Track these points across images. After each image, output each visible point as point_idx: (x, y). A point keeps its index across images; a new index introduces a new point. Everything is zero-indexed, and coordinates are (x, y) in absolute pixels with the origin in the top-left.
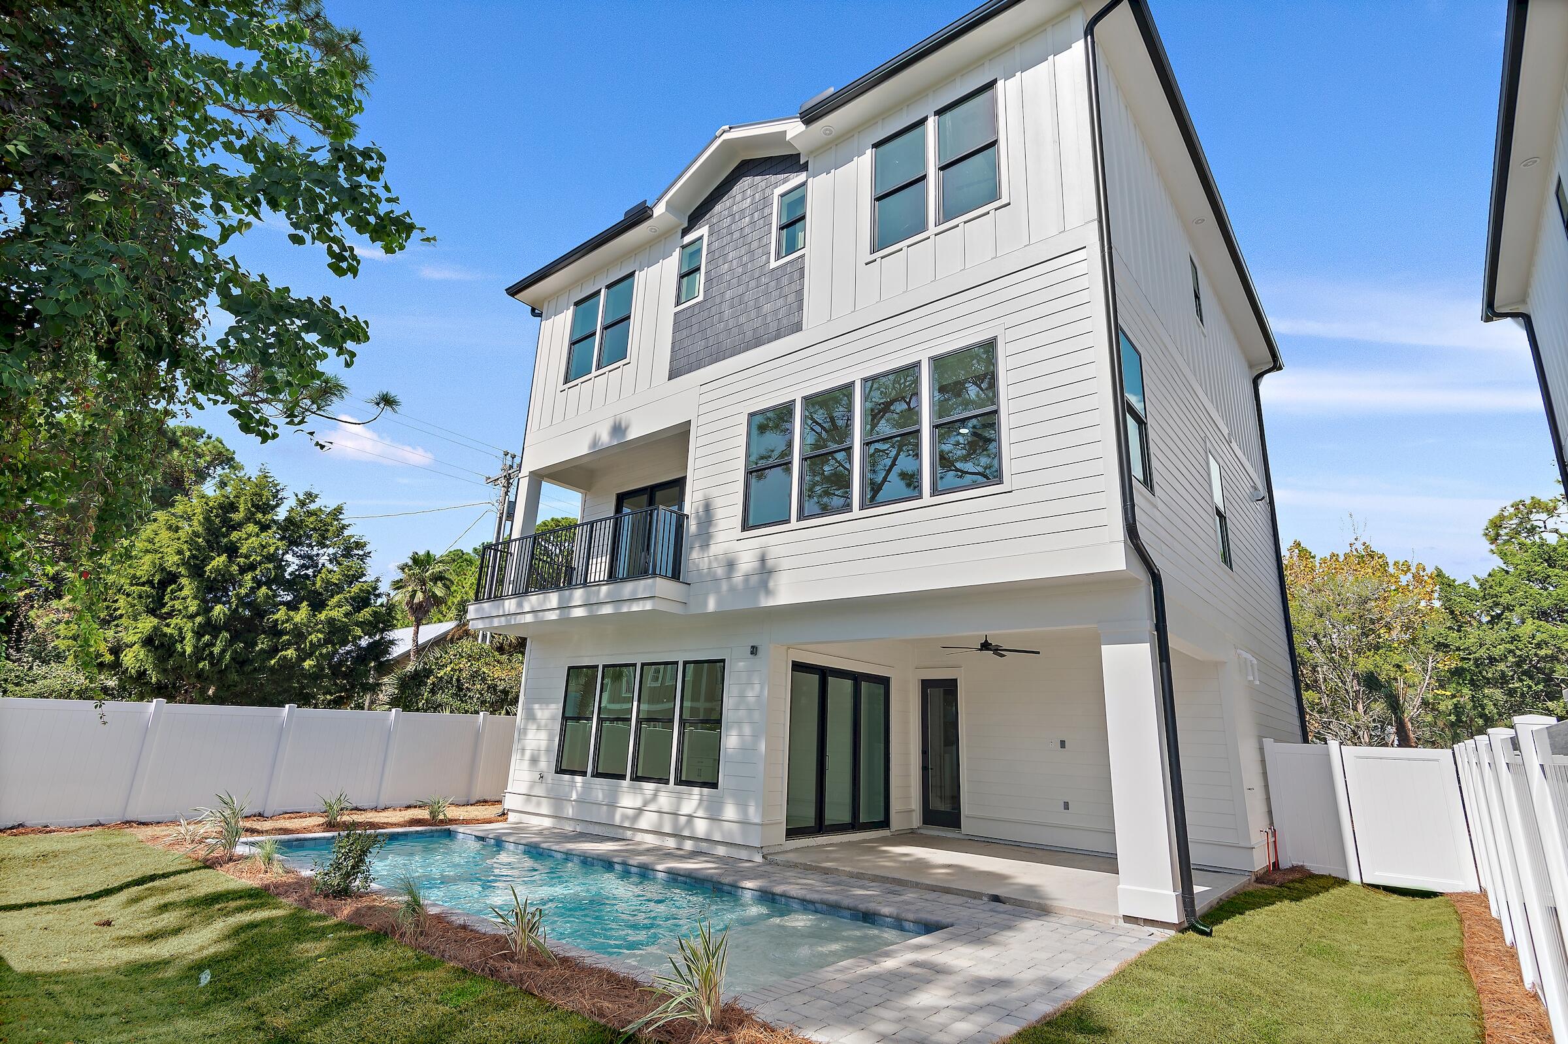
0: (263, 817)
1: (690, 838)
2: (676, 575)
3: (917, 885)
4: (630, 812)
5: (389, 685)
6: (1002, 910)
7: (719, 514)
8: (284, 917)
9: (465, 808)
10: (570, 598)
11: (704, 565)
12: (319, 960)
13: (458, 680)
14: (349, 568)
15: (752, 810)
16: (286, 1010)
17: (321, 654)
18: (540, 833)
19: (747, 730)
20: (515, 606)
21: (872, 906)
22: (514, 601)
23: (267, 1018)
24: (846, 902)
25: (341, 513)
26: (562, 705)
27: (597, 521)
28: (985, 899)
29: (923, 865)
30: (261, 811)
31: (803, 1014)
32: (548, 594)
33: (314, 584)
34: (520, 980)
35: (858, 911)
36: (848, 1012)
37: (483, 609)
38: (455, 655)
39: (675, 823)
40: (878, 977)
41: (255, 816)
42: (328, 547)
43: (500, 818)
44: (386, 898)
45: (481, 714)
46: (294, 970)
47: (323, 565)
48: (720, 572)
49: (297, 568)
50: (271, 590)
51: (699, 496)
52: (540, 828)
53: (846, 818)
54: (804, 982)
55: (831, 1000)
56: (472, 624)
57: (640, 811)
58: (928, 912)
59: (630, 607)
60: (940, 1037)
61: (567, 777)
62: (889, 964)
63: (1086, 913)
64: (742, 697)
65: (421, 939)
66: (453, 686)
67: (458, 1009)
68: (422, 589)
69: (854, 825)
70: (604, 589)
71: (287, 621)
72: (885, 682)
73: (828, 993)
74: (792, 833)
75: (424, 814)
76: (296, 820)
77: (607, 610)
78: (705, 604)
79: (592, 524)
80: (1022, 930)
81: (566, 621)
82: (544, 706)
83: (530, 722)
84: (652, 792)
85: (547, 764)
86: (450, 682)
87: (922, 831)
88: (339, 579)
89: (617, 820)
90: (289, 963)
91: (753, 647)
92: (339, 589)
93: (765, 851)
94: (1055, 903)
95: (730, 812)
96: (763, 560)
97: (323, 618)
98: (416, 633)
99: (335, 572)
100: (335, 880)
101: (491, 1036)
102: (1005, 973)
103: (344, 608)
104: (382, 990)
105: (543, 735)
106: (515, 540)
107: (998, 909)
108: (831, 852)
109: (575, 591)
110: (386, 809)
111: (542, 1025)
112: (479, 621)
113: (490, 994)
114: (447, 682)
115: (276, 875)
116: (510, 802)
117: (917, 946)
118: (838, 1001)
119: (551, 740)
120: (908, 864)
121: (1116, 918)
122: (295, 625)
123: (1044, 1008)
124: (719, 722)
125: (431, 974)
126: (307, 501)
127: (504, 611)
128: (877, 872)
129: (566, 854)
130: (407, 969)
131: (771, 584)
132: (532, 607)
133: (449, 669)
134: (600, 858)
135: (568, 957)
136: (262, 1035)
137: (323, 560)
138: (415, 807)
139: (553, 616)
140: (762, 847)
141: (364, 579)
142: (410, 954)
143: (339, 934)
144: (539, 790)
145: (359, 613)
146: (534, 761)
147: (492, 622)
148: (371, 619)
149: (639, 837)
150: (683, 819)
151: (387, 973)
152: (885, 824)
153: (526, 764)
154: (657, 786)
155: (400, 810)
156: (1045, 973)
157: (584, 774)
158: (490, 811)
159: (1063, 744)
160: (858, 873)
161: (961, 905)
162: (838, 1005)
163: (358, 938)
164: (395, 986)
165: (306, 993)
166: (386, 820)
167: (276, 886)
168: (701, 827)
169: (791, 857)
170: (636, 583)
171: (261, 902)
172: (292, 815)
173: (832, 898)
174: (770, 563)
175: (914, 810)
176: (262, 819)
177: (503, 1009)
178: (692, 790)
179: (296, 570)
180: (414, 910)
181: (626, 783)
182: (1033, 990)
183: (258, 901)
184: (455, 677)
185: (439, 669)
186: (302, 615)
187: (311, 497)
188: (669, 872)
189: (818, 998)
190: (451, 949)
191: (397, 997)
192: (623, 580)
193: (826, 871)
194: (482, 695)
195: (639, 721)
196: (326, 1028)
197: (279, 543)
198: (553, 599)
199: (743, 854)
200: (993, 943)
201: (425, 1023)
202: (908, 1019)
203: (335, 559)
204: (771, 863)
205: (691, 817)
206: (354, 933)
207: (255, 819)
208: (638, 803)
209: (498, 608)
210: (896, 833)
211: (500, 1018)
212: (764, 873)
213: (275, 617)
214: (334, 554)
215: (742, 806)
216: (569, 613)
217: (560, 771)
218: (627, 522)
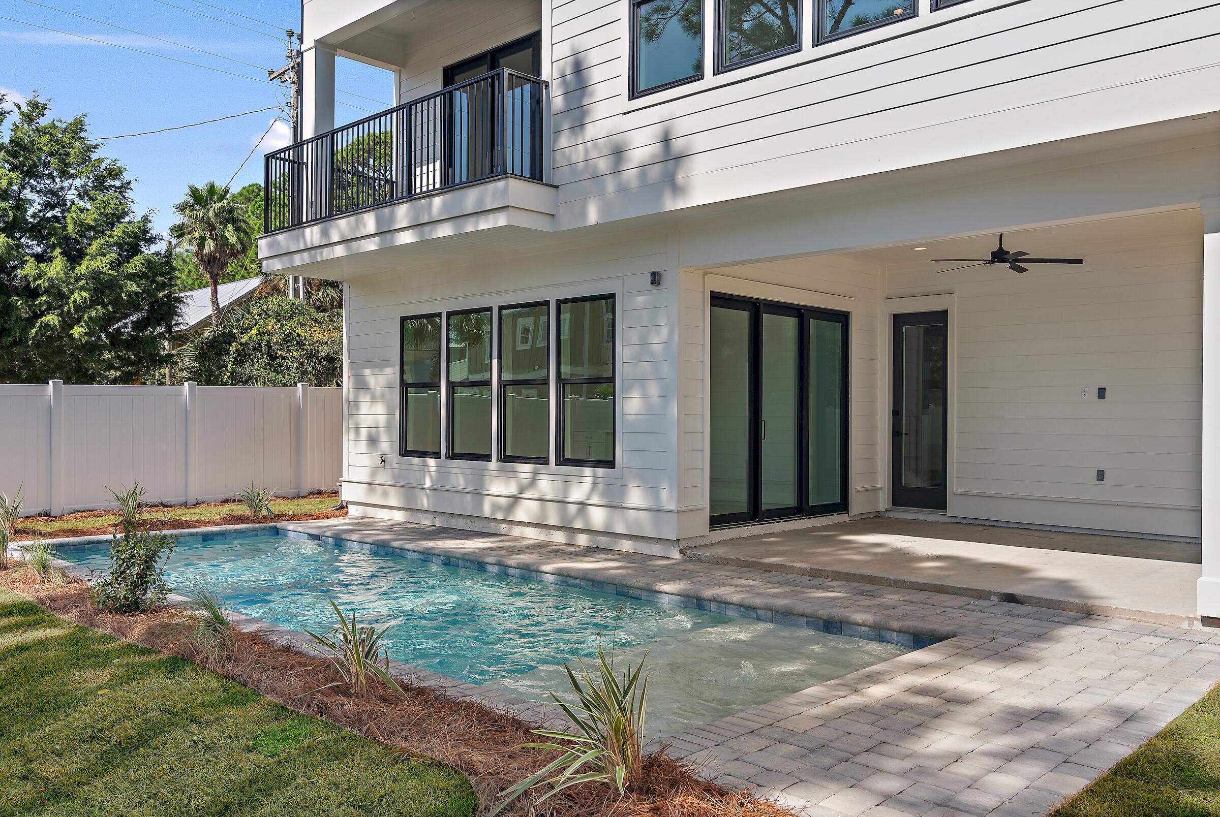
0: (51, 516)
1: (583, 531)
2: (536, 175)
3: (898, 584)
4: (503, 501)
5: (188, 358)
6: (1019, 612)
7: (596, 75)
8: (61, 637)
9: (296, 502)
10: (392, 218)
11: (578, 154)
12: (99, 693)
13: (269, 346)
14: (106, 204)
15: (665, 494)
16: (60, 755)
17: (90, 318)
18: (390, 529)
19: (654, 390)
20: (318, 236)
21: (838, 613)
22: (316, 229)
23: (35, 765)
24: (801, 607)
25: (82, 130)
26: (398, 368)
27: (416, 102)
28: (995, 599)
29: (905, 558)
30: (47, 509)
31: (762, 765)
32: (361, 216)
33: (65, 228)
34: (357, 721)
35: (817, 618)
36: (827, 761)
37: (278, 243)
38: (259, 315)
39: (563, 514)
40: (864, 710)
41: (39, 515)
42: (72, 177)
43: (338, 513)
44: (189, 613)
45: (299, 385)
46: (69, 704)
47: (73, 202)
48: (603, 165)
49: (39, 207)
50: (13, 238)
51: (562, 50)
52: (389, 523)
53: (789, 499)
54: (757, 718)
55: (800, 744)
56: (268, 266)
57: (515, 499)
58: (918, 618)
59: (477, 224)
60: (970, 798)
61: (416, 460)
62: (877, 692)
63: (1145, 614)
64: (644, 344)
65: (229, 666)
66: (262, 355)
67: (276, 759)
68: (211, 235)
69: (800, 510)
70: (437, 201)
71: (40, 276)
72: (842, 319)
73: (793, 733)
74: (717, 522)
75: (243, 510)
76: (90, 519)
77: (445, 231)
78: (584, 214)
79: (410, 106)
80: (1057, 640)
81: (389, 252)
82: (377, 371)
83: (362, 393)
84: (528, 476)
85: (388, 445)
86: (258, 348)
87: (891, 514)
88: (95, 220)
89: (487, 511)
90: (63, 695)
91: (654, 274)
92: (97, 230)
93: (683, 545)
94: (1098, 603)
95: (636, 497)
96: (666, 140)
97: (84, 271)
98: (215, 293)
99: (88, 210)
100: (122, 591)
101: (320, 796)
102: (1048, 701)
103: (108, 256)
104: (178, 733)
105: (380, 409)
106: (307, 142)
107: (1015, 612)
108: (771, 543)
109: (396, 207)
110: (198, 504)
111: (389, 784)
112: (276, 260)
113: (319, 739)
114: (255, 349)
115: (56, 586)
116: (347, 493)
117: (912, 664)
118: (809, 745)
119: (390, 414)
120: (879, 557)
121: (1191, 620)
122: (50, 280)
123: (1122, 750)
124: (611, 380)
125: (241, 711)
126: (34, 114)
127: (305, 243)
128: (839, 568)
129: (423, 553)
130: (212, 705)
131: (680, 177)
132: (342, 235)
133: (254, 332)
134: (467, 557)
135: (424, 688)
136: (30, 785)
137: (71, 195)
138: (234, 501)
139: (371, 246)
140: (678, 540)
141: (127, 219)
142: (215, 684)
143: (127, 660)
144: (383, 477)
145: (128, 262)
146: (373, 441)
147: (292, 261)
148: (145, 270)
149: (517, 531)
150: (573, 508)
151: (184, 710)
152: (843, 506)
153: (363, 446)
154: (535, 468)
155: (215, 505)
156: (1104, 699)
157: (437, 455)
158: (326, 505)
159: (1102, 393)
160: (812, 569)
161: (961, 608)
162: (812, 751)
163: (149, 666)
164: (194, 727)
165: (82, 734)
166: (198, 518)
167: (53, 600)
168: (598, 517)
169: (720, 551)
170: (482, 187)
171: (34, 618)
172: (85, 514)
173: (781, 602)
174: (678, 145)
175: (880, 489)
176: (49, 519)
177: (337, 758)
178: (582, 471)
179: (40, 211)
180: (215, 630)
181: (493, 464)
182: (1097, 724)
183: (31, 618)
184: (264, 343)
185: (242, 333)
186: (56, 268)
187: (37, 108)
188: (559, 573)
189: (780, 741)
190: (266, 679)
191: (195, 742)
192: (464, 186)
193: (769, 569)
194: (302, 364)
195: (503, 385)
196: (108, 779)
197: (11, 175)
198: (370, 222)
199: (656, 550)
200: (1019, 659)
201: (233, 777)
202: (922, 771)
203: (86, 193)
204: (691, 559)
205: (583, 505)
206: (143, 659)
207: (40, 519)
208: (512, 489)
209: (298, 241)
210: (856, 518)
211: (335, 772)
212: (683, 573)
213: (24, 272)
214: (83, 186)
215: (652, 488)
216: (392, 239)
217: (405, 452)
218: (461, 99)
